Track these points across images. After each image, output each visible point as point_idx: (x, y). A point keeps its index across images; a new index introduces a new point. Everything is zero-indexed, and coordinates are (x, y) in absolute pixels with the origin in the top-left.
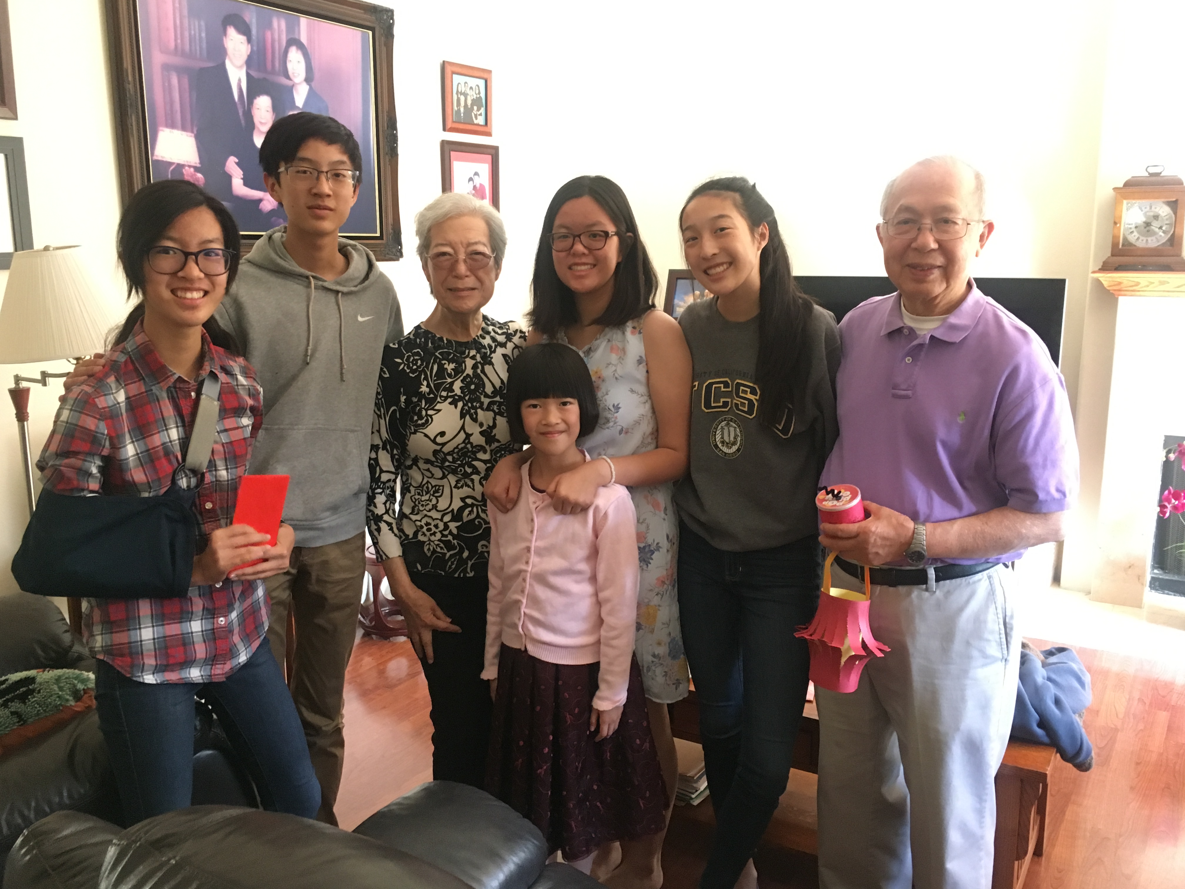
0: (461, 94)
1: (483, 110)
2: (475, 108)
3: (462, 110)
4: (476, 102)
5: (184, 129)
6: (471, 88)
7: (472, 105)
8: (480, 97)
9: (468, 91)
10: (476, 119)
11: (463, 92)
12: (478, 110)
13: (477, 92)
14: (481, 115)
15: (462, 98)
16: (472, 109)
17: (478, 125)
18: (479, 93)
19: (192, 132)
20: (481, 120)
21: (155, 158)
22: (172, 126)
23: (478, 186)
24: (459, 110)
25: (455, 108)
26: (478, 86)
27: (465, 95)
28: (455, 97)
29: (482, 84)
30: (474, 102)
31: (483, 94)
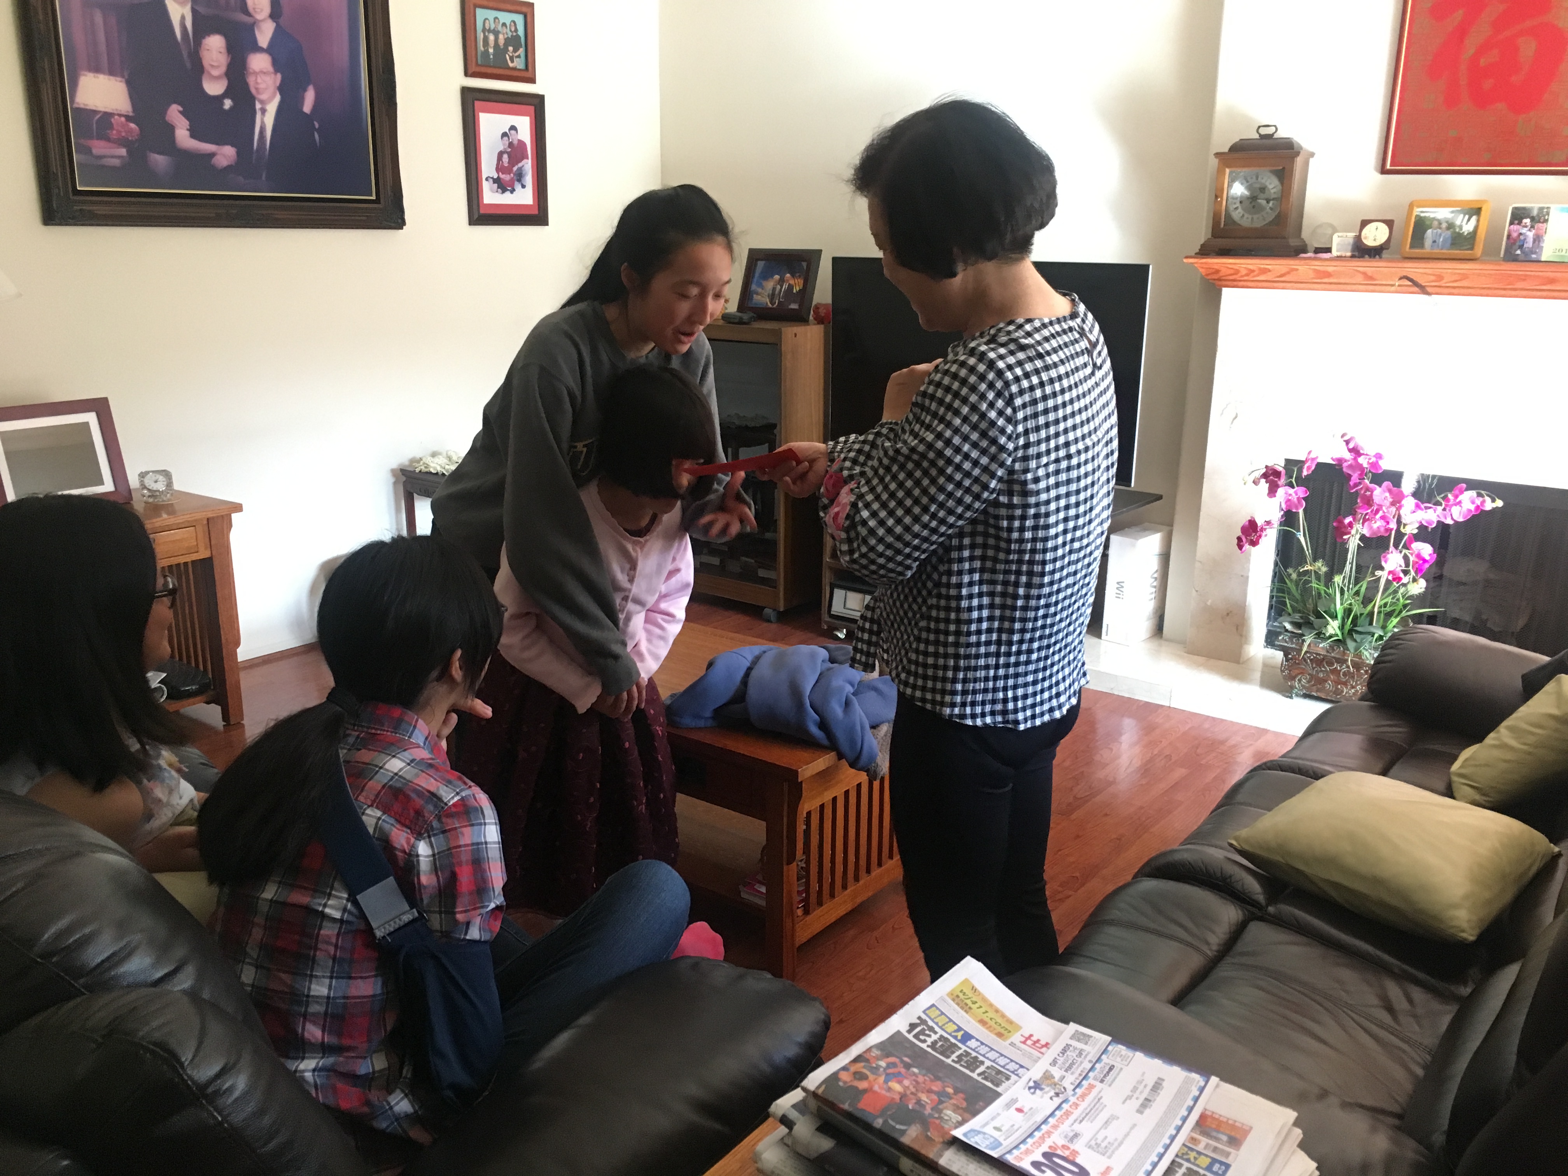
0: (489, 31)
1: (521, 51)
2: (511, 48)
3: (491, 50)
4: (513, 41)
5: (111, 73)
6: (504, 25)
7: (507, 44)
8: (518, 37)
9: (500, 28)
10: (512, 61)
11: (492, 28)
12: (515, 51)
13: (513, 29)
14: (519, 56)
16: (506, 50)
17: (515, 69)
18: (516, 30)
19: (123, 77)
20: (519, 64)
21: (75, 106)
22: (96, 69)
23: (516, 142)
24: (487, 51)
25: (482, 48)
26: (514, 22)
27: (496, 33)
28: (480, 36)
29: (519, 19)
30: (508, 41)
31: (521, 32)
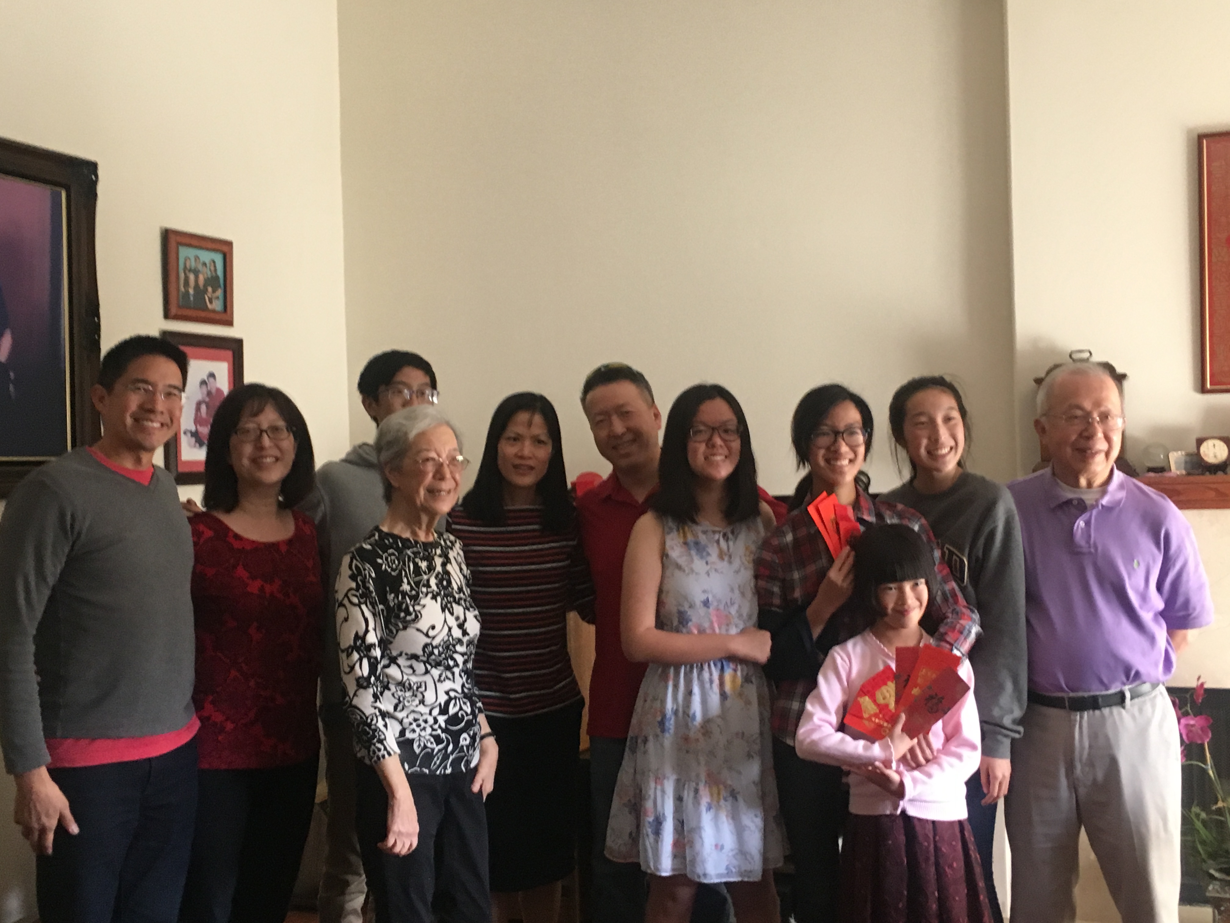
0: (190, 270)
1: (220, 293)
2: (210, 289)
3: (191, 291)
4: (213, 281)
6: (205, 264)
7: (205, 286)
8: (217, 277)
9: (200, 267)
10: (211, 302)
11: (193, 268)
12: (214, 292)
13: (212, 269)
14: (218, 298)
15: (192, 277)
16: (205, 291)
17: (214, 311)
18: (216, 270)
20: (217, 305)
23: (214, 391)
24: (187, 292)
25: (182, 289)
26: (214, 262)
27: (196, 272)
28: (182, 275)
29: (218, 259)
30: (208, 282)
31: (220, 273)
